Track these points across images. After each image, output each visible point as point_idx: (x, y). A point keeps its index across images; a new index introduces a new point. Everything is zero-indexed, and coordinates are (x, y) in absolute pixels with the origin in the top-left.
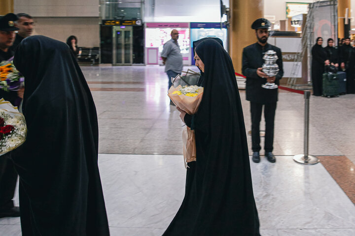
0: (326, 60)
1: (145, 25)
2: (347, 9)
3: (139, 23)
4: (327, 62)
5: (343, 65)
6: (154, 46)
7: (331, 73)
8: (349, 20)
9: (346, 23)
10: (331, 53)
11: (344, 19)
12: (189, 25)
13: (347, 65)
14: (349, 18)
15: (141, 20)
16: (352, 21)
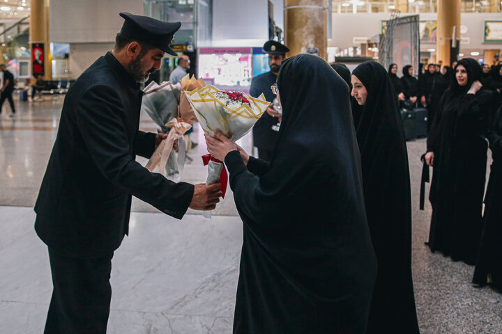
0: (399, 93)
1: (198, 51)
2: (454, 28)
3: (190, 49)
4: (401, 96)
5: (423, 99)
6: (211, 77)
7: (405, 110)
8: (458, 42)
9: (454, 45)
10: (410, 84)
11: (451, 41)
12: (252, 50)
13: (429, 100)
14: (458, 39)
15: (193, 45)
16: (461, 43)
